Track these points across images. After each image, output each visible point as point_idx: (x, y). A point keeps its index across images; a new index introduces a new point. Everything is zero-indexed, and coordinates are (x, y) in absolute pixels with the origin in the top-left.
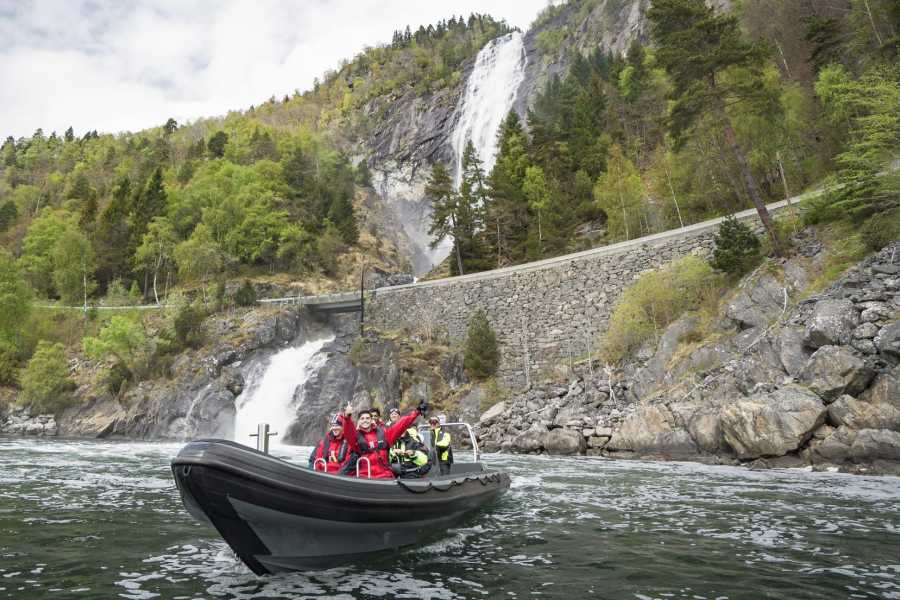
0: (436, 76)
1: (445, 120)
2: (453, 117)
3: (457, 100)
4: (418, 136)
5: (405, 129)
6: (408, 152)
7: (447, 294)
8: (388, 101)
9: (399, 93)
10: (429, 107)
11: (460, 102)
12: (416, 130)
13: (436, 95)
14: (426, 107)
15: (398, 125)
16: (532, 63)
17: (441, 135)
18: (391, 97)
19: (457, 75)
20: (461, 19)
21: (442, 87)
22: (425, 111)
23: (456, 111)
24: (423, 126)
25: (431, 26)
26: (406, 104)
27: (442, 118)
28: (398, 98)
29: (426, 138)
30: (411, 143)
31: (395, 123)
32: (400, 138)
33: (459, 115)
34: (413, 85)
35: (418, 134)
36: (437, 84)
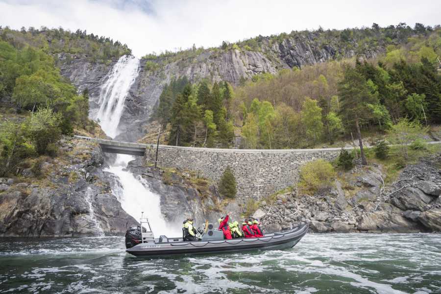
0: (99, 57)
1: (101, 77)
2: (105, 77)
3: (108, 71)
4: (85, 79)
5: (79, 73)
6: (78, 84)
7: (199, 155)
8: (72, 57)
9: (79, 56)
10: (94, 69)
11: (109, 73)
12: (85, 76)
13: (98, 66)
14: (92, 68)
15: (76, 70)
16: (142, 71)
17: (98, 83)
18: (74, 56)
19: (110, 61)
20: (112, 40)
21: (101, 63)
22: (91, 70)
23: (107, 76)
24: (89, 76)
25: (97, 36)
26: (81, 62)
27: (99, 76)
28: (77, 58)
29: (89, 81)
30: (81, 81)
31: (74, 68)
32: (76, 76)
33: (107, 78)
34: (87, 56)
35: (86, 78)
36: (99, 61)
